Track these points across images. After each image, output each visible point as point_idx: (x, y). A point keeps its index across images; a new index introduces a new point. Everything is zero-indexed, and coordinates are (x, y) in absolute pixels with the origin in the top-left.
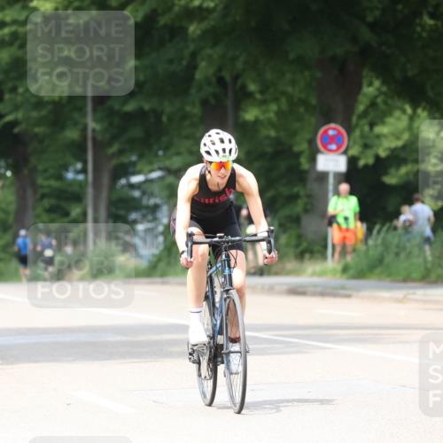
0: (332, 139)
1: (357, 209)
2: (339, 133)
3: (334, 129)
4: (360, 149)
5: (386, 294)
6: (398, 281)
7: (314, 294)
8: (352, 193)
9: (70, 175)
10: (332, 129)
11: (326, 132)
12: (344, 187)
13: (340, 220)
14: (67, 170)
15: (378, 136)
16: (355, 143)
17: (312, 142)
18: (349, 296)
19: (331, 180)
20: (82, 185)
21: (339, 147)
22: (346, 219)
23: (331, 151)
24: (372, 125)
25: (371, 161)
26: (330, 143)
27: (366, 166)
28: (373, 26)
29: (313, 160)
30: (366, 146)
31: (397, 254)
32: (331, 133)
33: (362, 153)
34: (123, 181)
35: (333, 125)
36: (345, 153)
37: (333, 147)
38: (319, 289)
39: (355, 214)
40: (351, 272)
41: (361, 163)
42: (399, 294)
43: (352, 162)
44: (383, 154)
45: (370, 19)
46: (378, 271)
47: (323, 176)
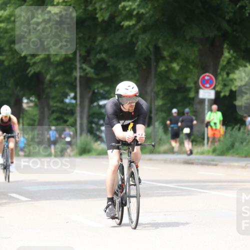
0: (207, 81)
1: (222, 119)
2: (211, 78)
3: (208, 76)
4: (221, 87)
5: (236, 164)
6: (242, 157)
7: (198, 164)
8: (219, 110)
9: (67, 101)
10: (207, 76)
11: (204, 77)
12: (215, 107)
13: (212, 124)
14: (66, 98)
15: (232, 80)
16: (219, 83)
17: (196, 83)
18: (216, 165)
19: (207, 103)
20: (74, 106)
21: (211, 86)
22: (215, 124)
23: (206, 87)
24: (228, 74)
25: (227, 94)
26: (206, 84)
27: (225, 96)
28: (228, 22)
29: (197, 93)
30: (225, 85)
31: (242, 143)
32: (206, 78)
33: (223, 89)
34: (95, 104)
35: (207, 74)
36: (214, 88)
37: (208, 85)
38: (200, 161)
39: (220, 121)
40: (218, 152)
41: (222, 94)
42: (243, 164)
43: (218, 94)
44: (234, 89)
45: (227, 18)
46: (231, 152)
47: (202, 101)
